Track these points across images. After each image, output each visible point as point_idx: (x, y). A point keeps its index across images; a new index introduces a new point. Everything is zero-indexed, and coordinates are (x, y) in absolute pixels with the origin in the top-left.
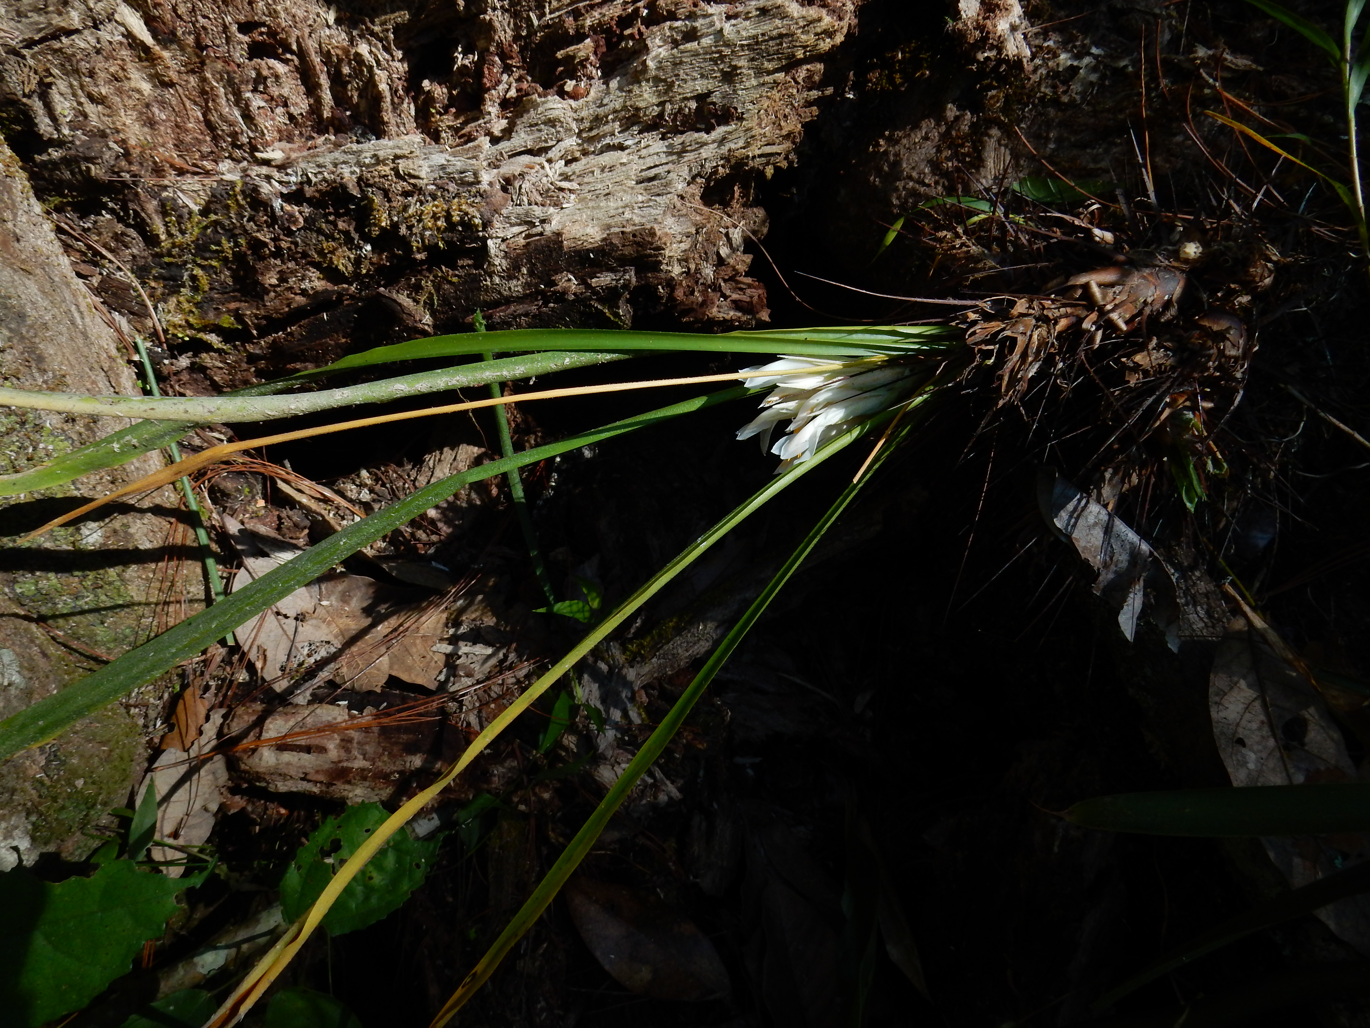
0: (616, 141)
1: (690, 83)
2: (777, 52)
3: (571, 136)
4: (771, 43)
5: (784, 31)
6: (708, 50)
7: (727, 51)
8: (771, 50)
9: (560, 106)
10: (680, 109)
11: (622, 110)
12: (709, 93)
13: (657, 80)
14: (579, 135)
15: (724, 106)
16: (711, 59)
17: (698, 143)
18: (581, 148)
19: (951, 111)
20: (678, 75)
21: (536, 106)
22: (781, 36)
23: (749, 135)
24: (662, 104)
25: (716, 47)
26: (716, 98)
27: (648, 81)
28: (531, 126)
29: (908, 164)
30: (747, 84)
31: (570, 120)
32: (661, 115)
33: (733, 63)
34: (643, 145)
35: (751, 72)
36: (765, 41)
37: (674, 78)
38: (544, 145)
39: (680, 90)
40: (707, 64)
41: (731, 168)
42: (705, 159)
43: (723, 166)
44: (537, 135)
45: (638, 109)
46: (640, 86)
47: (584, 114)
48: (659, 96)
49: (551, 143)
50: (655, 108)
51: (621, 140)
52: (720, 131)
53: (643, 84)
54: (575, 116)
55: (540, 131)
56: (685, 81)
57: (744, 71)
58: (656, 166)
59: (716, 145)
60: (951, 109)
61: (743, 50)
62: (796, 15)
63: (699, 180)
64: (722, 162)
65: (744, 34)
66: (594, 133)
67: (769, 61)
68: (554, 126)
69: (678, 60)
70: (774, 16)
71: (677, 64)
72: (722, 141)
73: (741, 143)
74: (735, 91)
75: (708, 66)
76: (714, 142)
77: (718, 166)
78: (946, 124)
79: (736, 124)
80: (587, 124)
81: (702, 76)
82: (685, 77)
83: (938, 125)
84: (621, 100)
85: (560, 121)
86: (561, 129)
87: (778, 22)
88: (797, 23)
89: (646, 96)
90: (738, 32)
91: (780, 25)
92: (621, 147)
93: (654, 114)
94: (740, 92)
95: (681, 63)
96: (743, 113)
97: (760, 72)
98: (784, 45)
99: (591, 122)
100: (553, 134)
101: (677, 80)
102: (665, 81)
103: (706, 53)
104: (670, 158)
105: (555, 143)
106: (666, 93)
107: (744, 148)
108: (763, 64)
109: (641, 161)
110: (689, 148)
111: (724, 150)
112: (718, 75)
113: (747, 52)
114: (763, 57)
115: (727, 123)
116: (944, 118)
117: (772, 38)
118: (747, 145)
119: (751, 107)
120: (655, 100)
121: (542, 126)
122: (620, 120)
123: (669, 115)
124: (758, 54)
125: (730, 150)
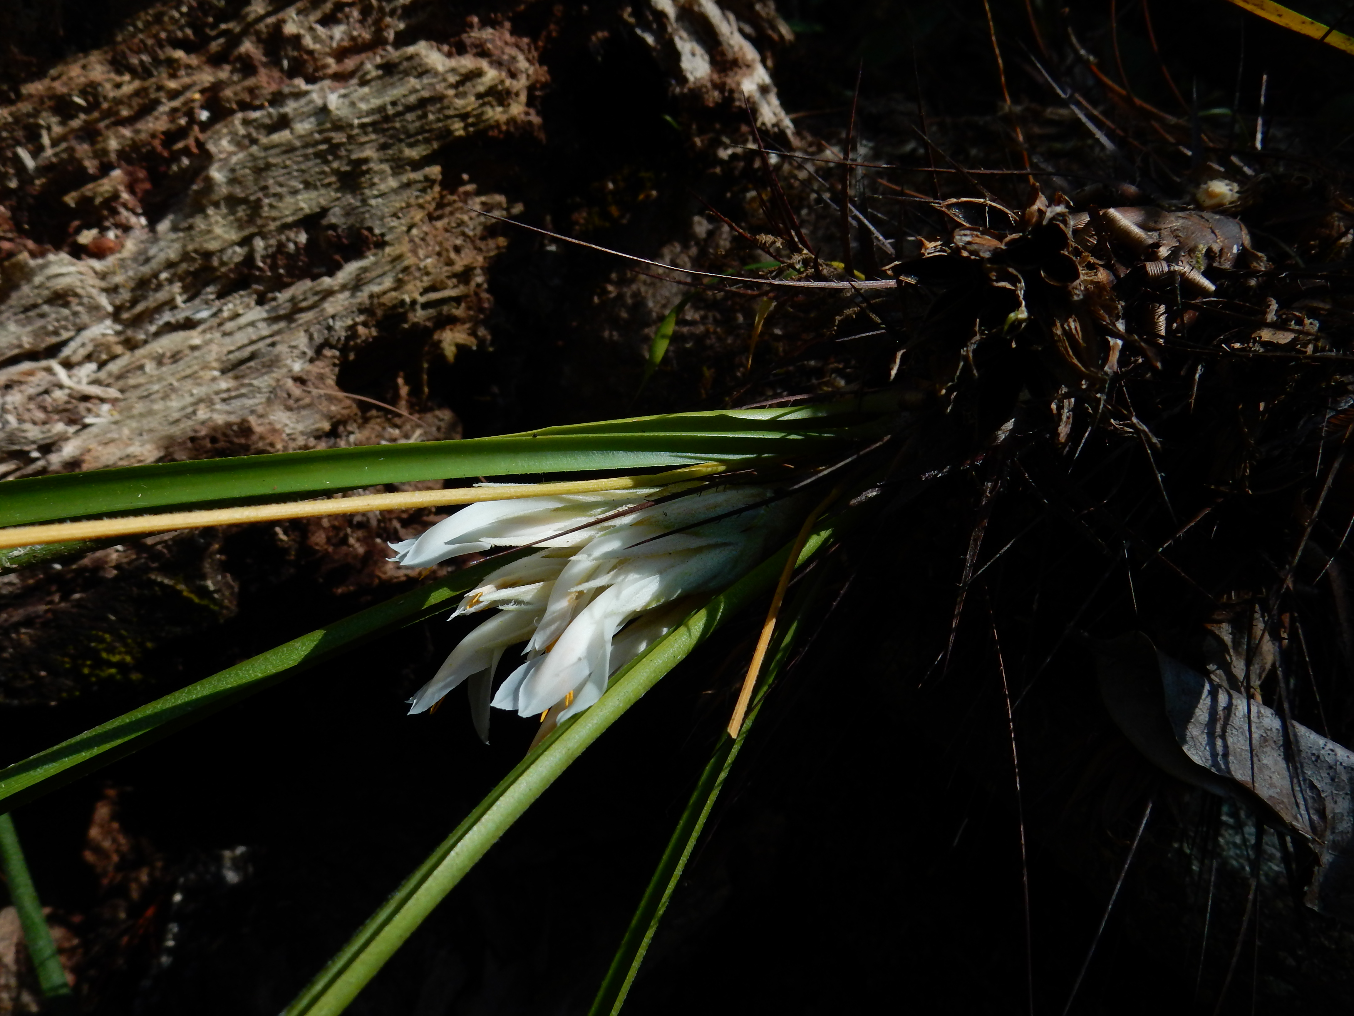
0: (180, 316)
1: (289, 200)
2: (421, 130)
3: (101, 319)
4: (409, 117)
5: (426, 94)
6: (308, 139)
7: (339, 137)
8: (412, 127)
9: (72, 269)
10: (281, 246)
11: (181, 261)
12: (324, 211)
13: (232, 202)
14: (116, 316)
15: (351, 228)
16: (317, 155)
17: (316, 293)
18: (122, 338)
19: (701, 226)
20: (265, 188)
21: (27, 274)
22: (423, 103)
23: (399, 267)
24: (246, 241)
25: (320, 132)
26: (335, 217)
27: (216, 205)
28: (26, 309)
29: (656, 302)
30: (383, 187)
31: (94, 292)
32: (249, 259)
33: (354, 156)
34: (226, 314)
35: (386, 167)
36: (399, 114)
37: (260, 195)
38: (54, 340)
39: (274, 213)
40: (310, 164)
41: (378, 325)
42: (333, 317)
43: (365, 324)
44: (40, 323)
45: (207, 255)
46: (206, 216)
47: (118, 279)
48: (241, 228)
49: (65, 335)
50: (238, 249)
51: (188, 313)
52: (351, 269)
53: (211, 211)
54: (103, 284)
55: (42, 316)
56: (279, 196)
57: (372, 165)
58: (252, 342)
59: (347, 294)
60: (700, 223)
61: (366, 134)
62: (440, 68)
63: (328, 352)
64: (361, 318)
65: (363, 106)
66: (140, 308)
67: (411, 146)
68: (66, 305)
69: (261, 164)
70: (406, 73)
71: (261, 170)
72: (356, 285)
73: (388, 282)
74: (364, 202)
75: (314, 167)
76: (344, 287)
77: (356, 324)
78: (697, 244)
79: (375, 255)
80: (125, 295)
81: (308, 185)
82: (279, 190)
83: (686, 247)
84: (177, 246)
85: (76, 295)
86: (79, 308)
87: (413, 82)
88: (444, 80)
89: (218, 231)
90: (353, 104)
91: (418, 87)
92: (189, 324)
93: (237, 259)
94: (373, 202)
95: (268, 166)
96: (383, 235)
97: (398, 165)
98: (431, 117)
99: (133, 290)
100: (66, 319)
101: (267, 196)
102: (245, 201)
103: (306, 146)
104: (276, 327)
105: (71, 334)
106: (251, 220)
107: (395, 289)
108: (401, 151)
109: (227, 340)
110: (304, 304)
111: (363, 296)
112: (333, 179)
113: (373, 136)
114: (401, 141)
115: (359, 254)
116: (694, 236)
117: (409, 108)
118: (399, 284)
119: (394, 223)
120: (234, 236)
121: (46, 308)
122: (181, 279)
123: (264, 258)
124: (391, 137)
125: (371, 296)
